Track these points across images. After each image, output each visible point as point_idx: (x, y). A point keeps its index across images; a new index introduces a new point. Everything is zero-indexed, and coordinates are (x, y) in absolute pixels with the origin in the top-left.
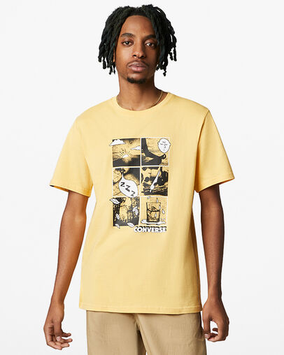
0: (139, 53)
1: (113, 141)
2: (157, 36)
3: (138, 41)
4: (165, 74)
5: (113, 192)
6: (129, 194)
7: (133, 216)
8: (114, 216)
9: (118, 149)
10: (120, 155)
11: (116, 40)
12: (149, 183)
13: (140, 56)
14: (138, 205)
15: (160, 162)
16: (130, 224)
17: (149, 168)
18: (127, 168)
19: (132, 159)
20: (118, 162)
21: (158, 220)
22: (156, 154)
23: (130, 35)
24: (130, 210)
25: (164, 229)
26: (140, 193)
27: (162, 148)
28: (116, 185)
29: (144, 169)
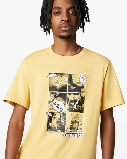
0: (65, 18)
1: (50, 74)
2: (76, 7)
3: (64, 11)
4: (83, 31)
5: (48, 108)
6: (59, 110)
7: (61, 125)
8: (48, 124)
9: (53, 80)
10: (54, 84)
11: (51, 12)
12: (73, 104)
13: (66, 21)
14: (65, 118)
15: (80, 91)
16: (58, 131)
17: (73, 94)
18: (58, 93)
19: (62, 87)
20: (52, 88)
21: (77, 129)
22: (78, 85)
23: (59, 8)
24: (59, 121)
25: (81, 135)
26: (66, 110)
27: (81, 81)
28: (51, 103)
29: (70, 94)
